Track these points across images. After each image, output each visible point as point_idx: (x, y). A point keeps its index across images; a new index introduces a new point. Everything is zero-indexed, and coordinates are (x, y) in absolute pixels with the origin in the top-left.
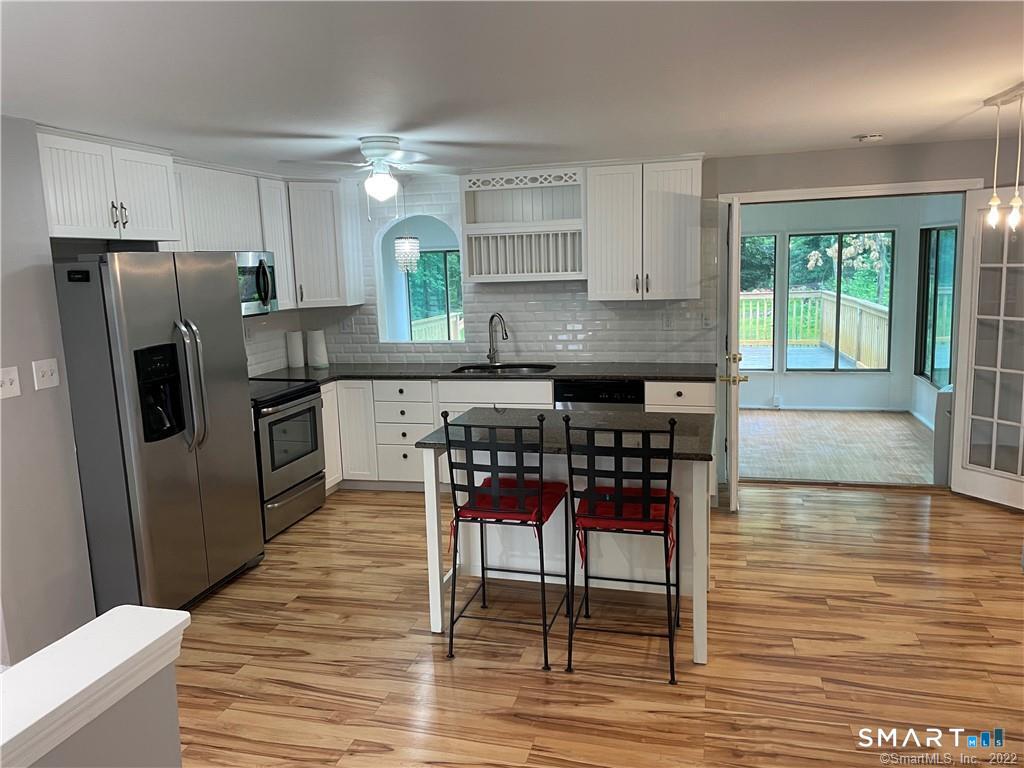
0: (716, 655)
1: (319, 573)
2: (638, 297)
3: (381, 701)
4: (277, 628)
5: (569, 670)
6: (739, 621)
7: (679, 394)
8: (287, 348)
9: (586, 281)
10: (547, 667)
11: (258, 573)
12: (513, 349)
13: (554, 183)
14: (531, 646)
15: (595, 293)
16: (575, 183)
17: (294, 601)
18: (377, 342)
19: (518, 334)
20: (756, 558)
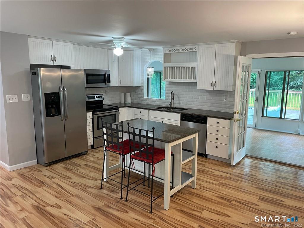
0: (174, 208)
1: (97, 159)
2: (212, 89)
3: (72, 195)
4: (73, 171)
5: (127, 201)
6: (194, 200)
7: (218, 123)
8: (120, 97)
9: (197, 82)
10: (121, 198)
11: (84, 157)
12: (178, 103)
13: (189, 51)
14: (125, 191)
15: (199, 87)
16: (195, 51)
17: (84, 165)
18: (143, 98)
19: (180, 98)
20: (224, 182)
